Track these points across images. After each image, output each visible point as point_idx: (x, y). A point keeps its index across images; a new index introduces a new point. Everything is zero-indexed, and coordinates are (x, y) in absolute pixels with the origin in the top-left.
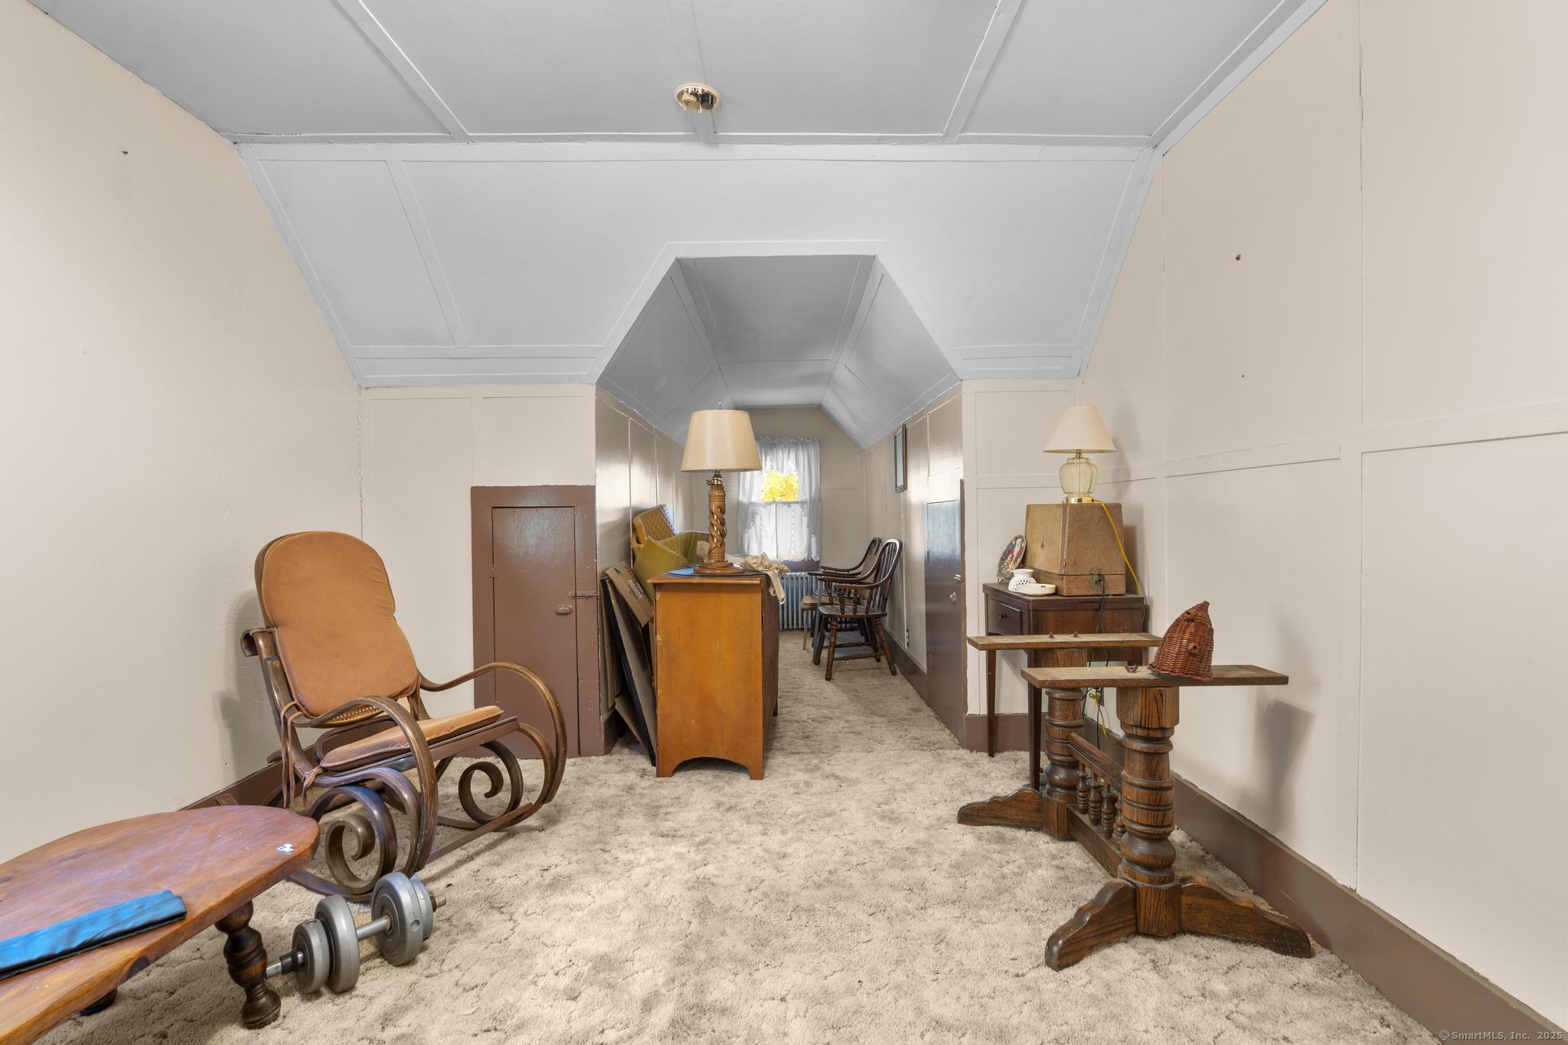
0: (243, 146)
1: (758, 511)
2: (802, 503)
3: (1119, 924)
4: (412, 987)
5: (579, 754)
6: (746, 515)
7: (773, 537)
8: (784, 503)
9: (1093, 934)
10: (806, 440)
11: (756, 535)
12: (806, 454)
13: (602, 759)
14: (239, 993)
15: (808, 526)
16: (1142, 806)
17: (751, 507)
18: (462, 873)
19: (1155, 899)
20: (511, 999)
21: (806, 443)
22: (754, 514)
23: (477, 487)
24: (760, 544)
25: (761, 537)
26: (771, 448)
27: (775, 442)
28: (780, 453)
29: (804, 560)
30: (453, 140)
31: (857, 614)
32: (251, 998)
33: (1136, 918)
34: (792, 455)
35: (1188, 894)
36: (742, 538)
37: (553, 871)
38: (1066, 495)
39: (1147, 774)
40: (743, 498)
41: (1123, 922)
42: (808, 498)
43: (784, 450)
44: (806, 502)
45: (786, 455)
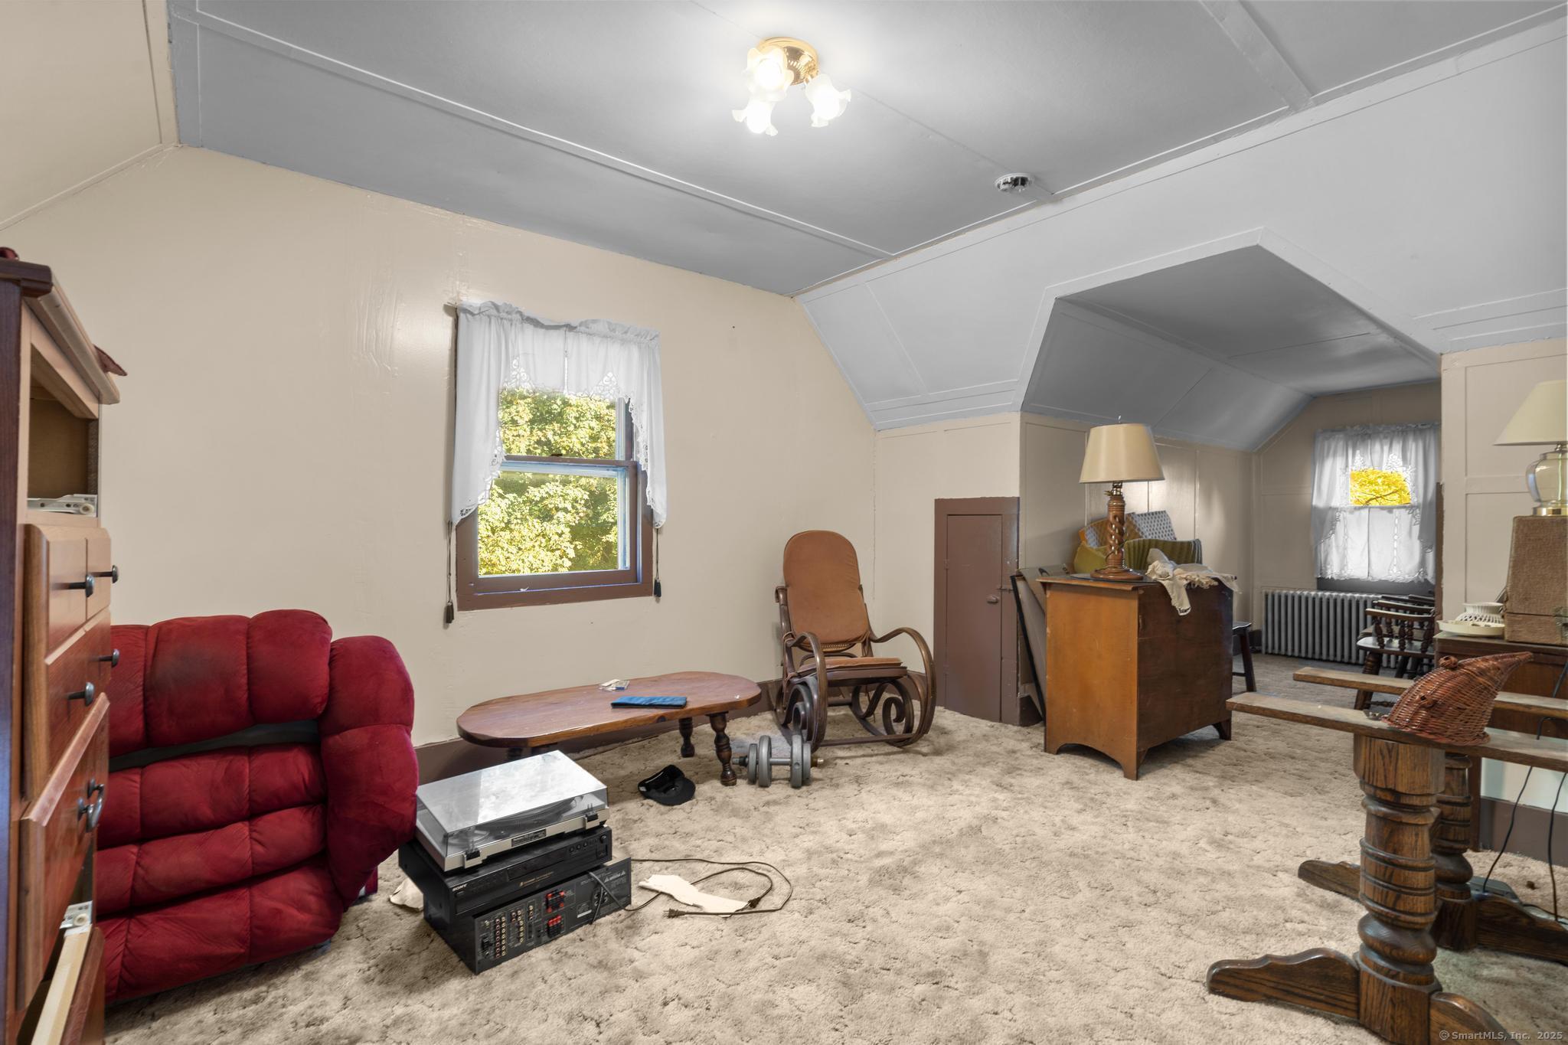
0: (795, 298)
1: (1341, 518)
2: (1411, 508)
3: (1322, 995)
4: (789, 796)
5: (1000, 720)
6: (1322, 522)
7: (1364, 549)
8: (1382, 508)
9: (1272, 985)
10: (1420, 427)
11: (1337, 547)
12: (1421, 445)
13: (1016, 728)
14: (719, 765)
15: (1420, 537)
16: (1381, 883)
17: (1330, 512)
18: (859, 761)
19: (1378, 991)
20: (822, 821)
21: (1421, 431)
22: (1334, 521)
23: (942, 500)
24: (1343, 558)
25: (1345, 549)
26: (1363, 440)
27: (1369, 432)
28: (1377, 447)
29: (1412, 582)
30: (886, 261)
31: (1405, 651)
32: (725, 770)
33: (1358, 1004)
34: (1397, 447)
35: (1439, 1010)
36: (1316, 548)
37: (907, 778)
38: (1537, 504)
39: (1377, 841)
40: (1318, 502)
41: (1327, 996)
42: (1421, 500)
43: (1384, 441)
44: (1418, 507)
45: (1386, 448)
